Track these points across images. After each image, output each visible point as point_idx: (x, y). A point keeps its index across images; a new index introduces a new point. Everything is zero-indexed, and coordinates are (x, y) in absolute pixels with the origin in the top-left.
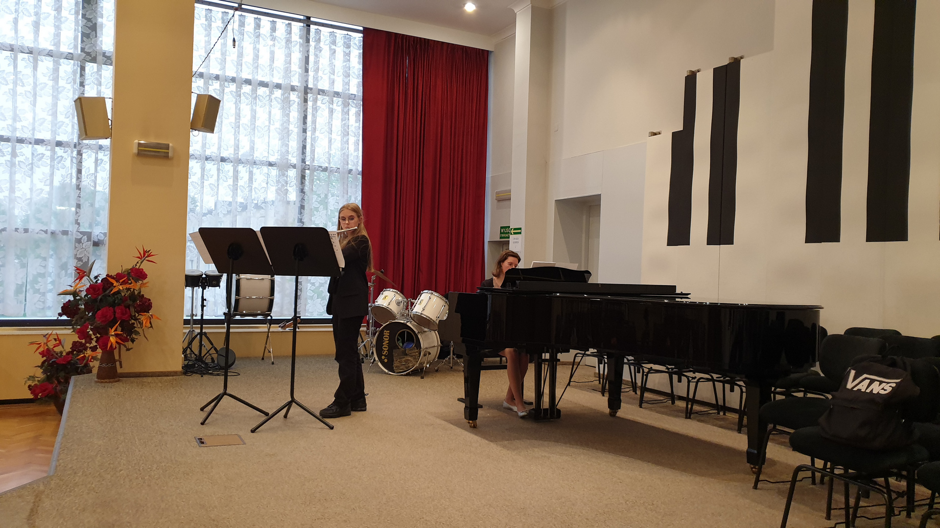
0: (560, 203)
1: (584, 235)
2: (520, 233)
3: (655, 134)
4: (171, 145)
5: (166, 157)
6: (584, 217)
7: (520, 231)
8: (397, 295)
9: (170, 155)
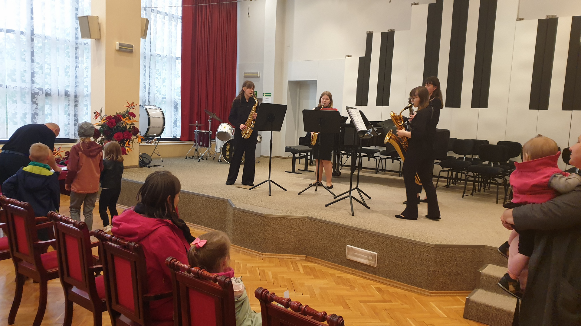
0: (290, 82)
1: (298, 98)
2: (270, 96)
3: (349, 56)
4: (133, 45)
5: (131, 52)
6: (298, 89)
7: (270, 95)
8: (230, 126)
9: (133, 51)
